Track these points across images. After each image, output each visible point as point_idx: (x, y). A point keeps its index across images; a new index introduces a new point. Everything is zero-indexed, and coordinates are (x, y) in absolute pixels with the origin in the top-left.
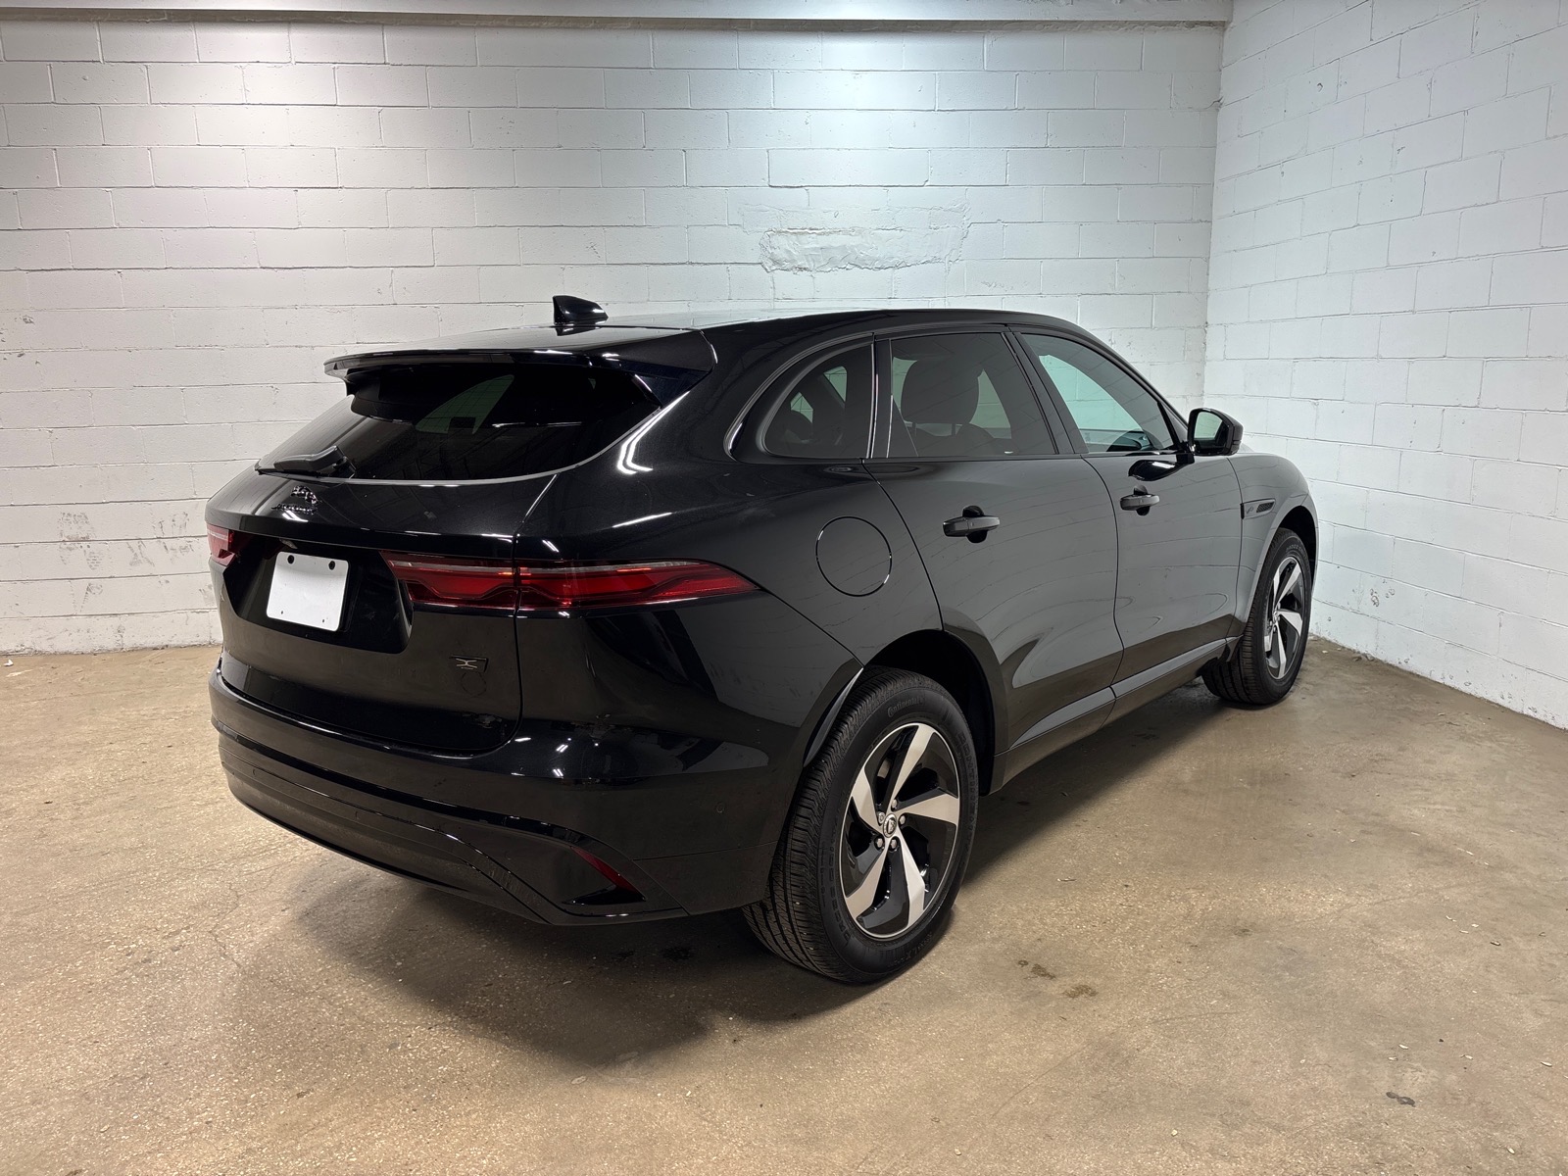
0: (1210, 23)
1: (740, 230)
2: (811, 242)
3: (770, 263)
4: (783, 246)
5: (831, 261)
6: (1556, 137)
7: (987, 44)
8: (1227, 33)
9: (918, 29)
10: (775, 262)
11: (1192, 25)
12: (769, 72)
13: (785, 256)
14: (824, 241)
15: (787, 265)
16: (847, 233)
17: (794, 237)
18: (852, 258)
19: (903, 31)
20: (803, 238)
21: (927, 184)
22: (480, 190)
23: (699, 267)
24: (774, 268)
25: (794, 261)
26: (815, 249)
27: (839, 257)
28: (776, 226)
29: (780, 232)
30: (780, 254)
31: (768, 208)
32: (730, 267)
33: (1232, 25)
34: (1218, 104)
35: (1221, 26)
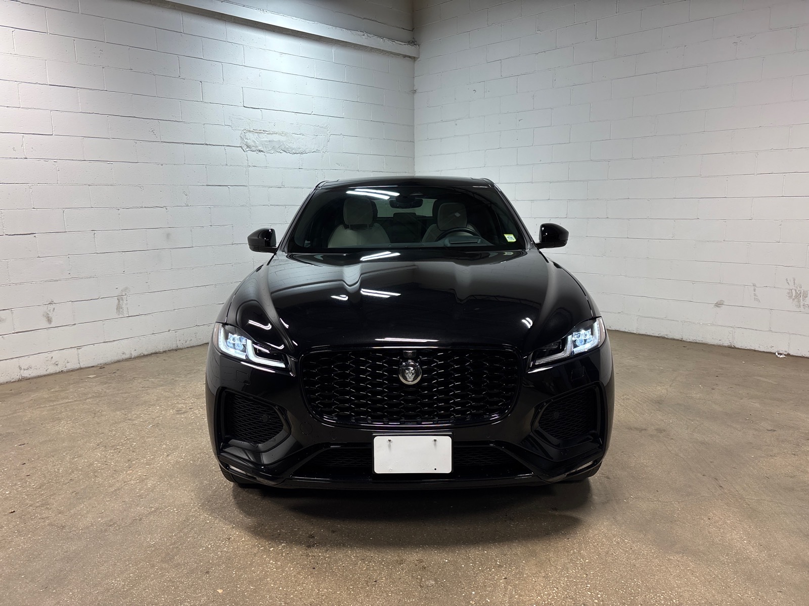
0: (410, 57)
1: (230, 128)
2: (265, 138)
3: (246, 147)
4: (252, 138)
5: (273, 148)
6: (594, 121)
7: (333, 50)
8: (417, 62)
9: (306, 38)
10: (248, 147)
11: (405, 56)
12: (242, 46)
13: (253, 144)
14: (271, 137)
15: (254, 149)
16: (280, 134)
17: (256, 134)
18: (283, 147)
19: (300, 37)
20: (260, 135)
21: (313, 113)
22: (82, 90)
23: (210, 146)
24: (247, 150)
25: (257, 146)
26: (266, 141)
27: (277, 146)
28: (248, 128)
29: (250, 131)
30: (250, 142)
31: (243, 118)
32: (226, 148)
33: (419, 59)
34: (414, 92)
35: (414, 59)
